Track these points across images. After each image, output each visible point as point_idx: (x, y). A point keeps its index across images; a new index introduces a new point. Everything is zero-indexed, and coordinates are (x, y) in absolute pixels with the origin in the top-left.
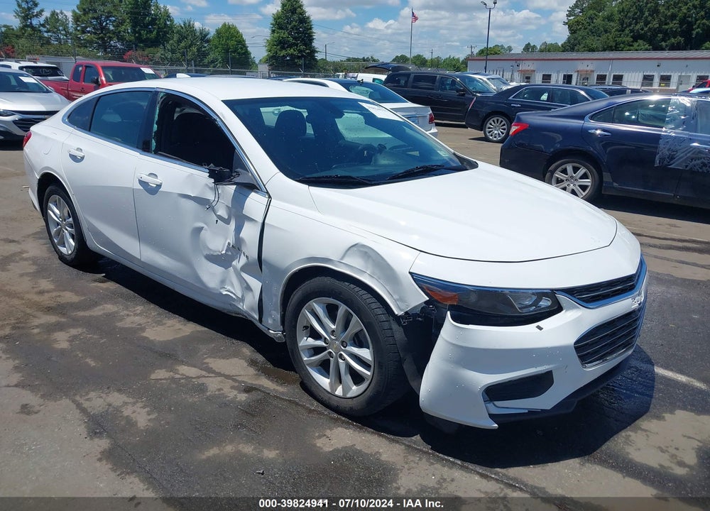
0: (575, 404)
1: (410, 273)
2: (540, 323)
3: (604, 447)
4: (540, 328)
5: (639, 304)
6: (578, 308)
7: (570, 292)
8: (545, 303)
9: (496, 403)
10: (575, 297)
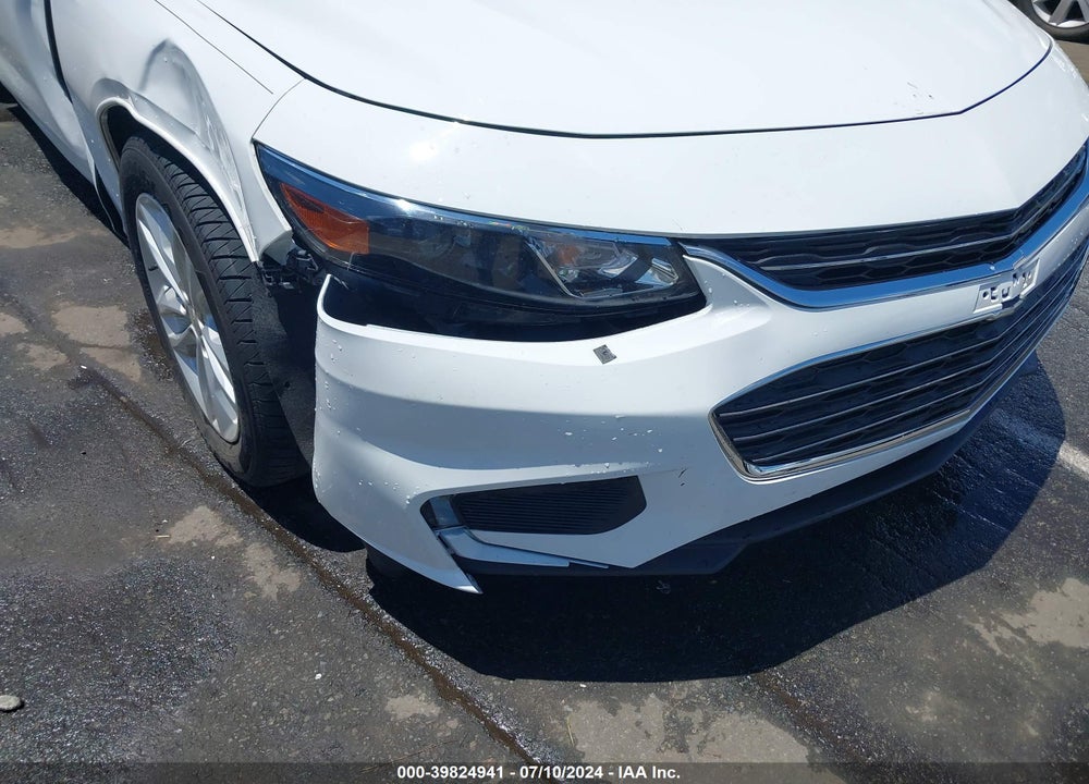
0: (735, 555)
1: (255, 143)
2: (613, 342)
3: (807, 657)
4: (605, 355)
5: (1005, 305)
6: (761, 303)
7: (744, 251)
8: (657, 277)
9: (477, 533)
10: (757, 268)
